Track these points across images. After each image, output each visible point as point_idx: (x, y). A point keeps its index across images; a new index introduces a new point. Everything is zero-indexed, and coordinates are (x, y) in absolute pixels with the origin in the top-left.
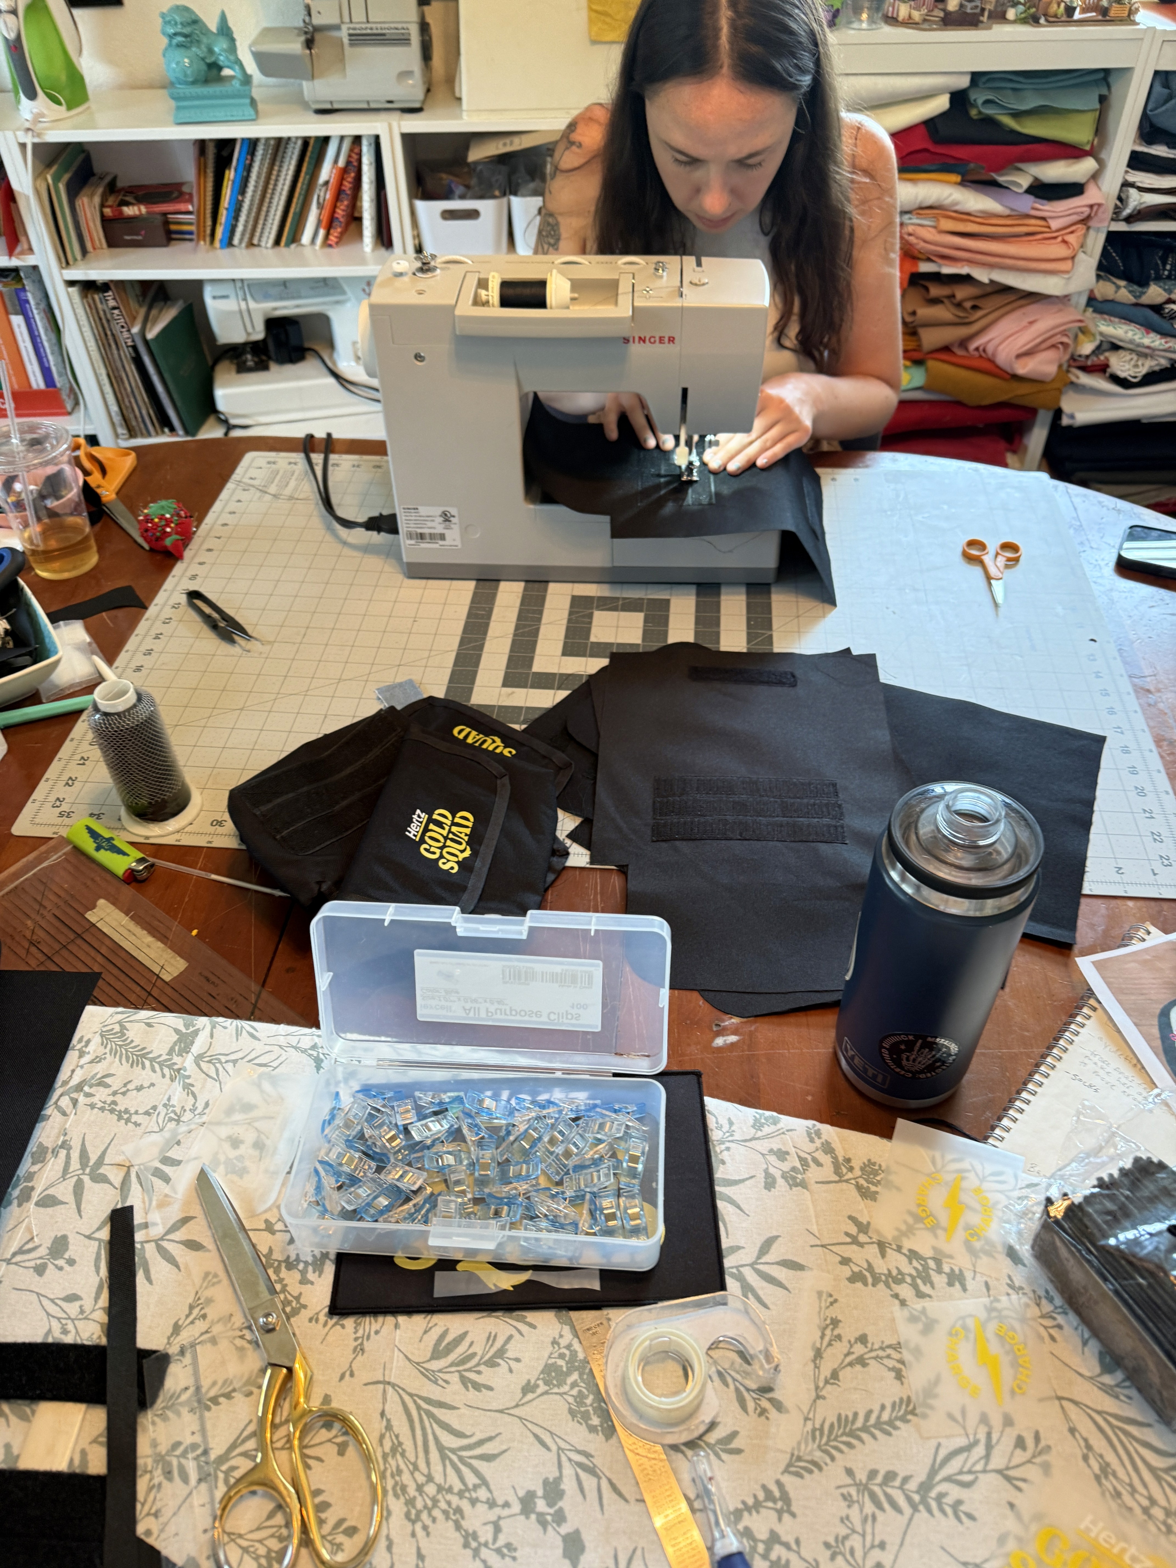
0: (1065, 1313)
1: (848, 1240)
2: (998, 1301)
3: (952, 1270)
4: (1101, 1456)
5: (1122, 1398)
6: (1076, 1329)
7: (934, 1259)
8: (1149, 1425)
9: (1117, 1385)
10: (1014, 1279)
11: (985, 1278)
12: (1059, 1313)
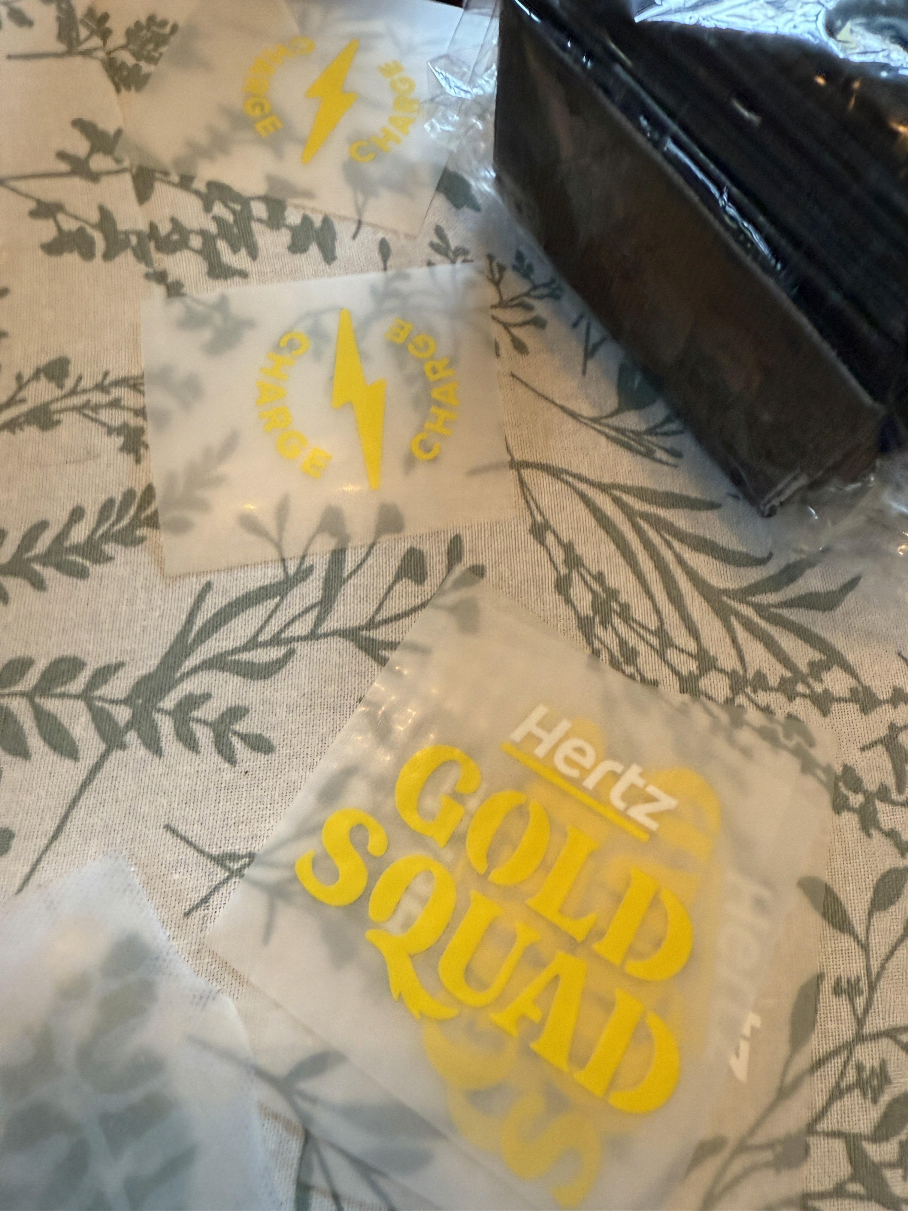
0: (555, 296)
1: (64, 167)
2: (406, 277)
3: (306, 220)
4: (600, 577)
5: (660, 454)
6: (575, 325)
7: (265, 199)
8: (712, 506)
9: (651, 431)
10: (450, 234)
11: (380, 235)
12: (540, 297)
